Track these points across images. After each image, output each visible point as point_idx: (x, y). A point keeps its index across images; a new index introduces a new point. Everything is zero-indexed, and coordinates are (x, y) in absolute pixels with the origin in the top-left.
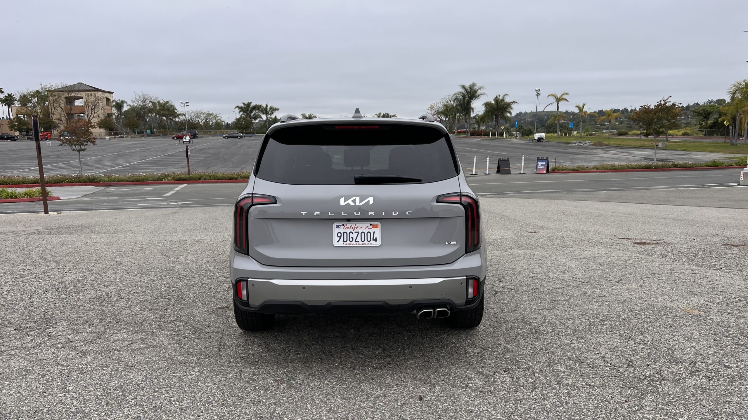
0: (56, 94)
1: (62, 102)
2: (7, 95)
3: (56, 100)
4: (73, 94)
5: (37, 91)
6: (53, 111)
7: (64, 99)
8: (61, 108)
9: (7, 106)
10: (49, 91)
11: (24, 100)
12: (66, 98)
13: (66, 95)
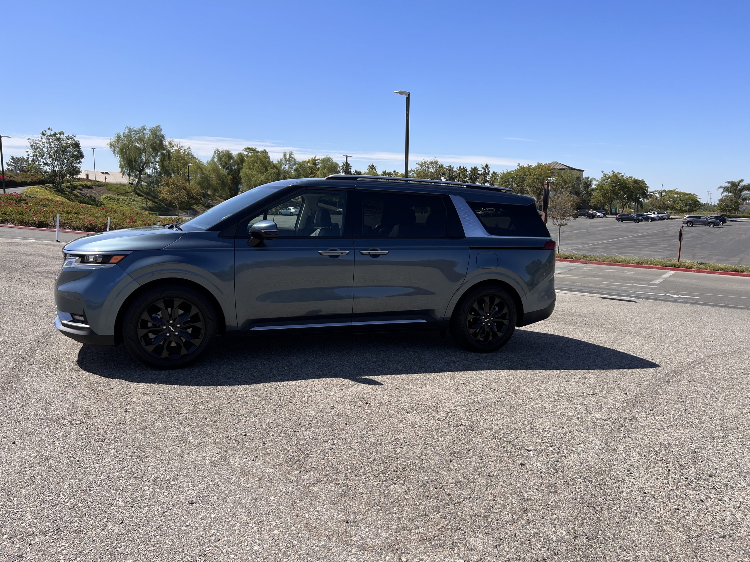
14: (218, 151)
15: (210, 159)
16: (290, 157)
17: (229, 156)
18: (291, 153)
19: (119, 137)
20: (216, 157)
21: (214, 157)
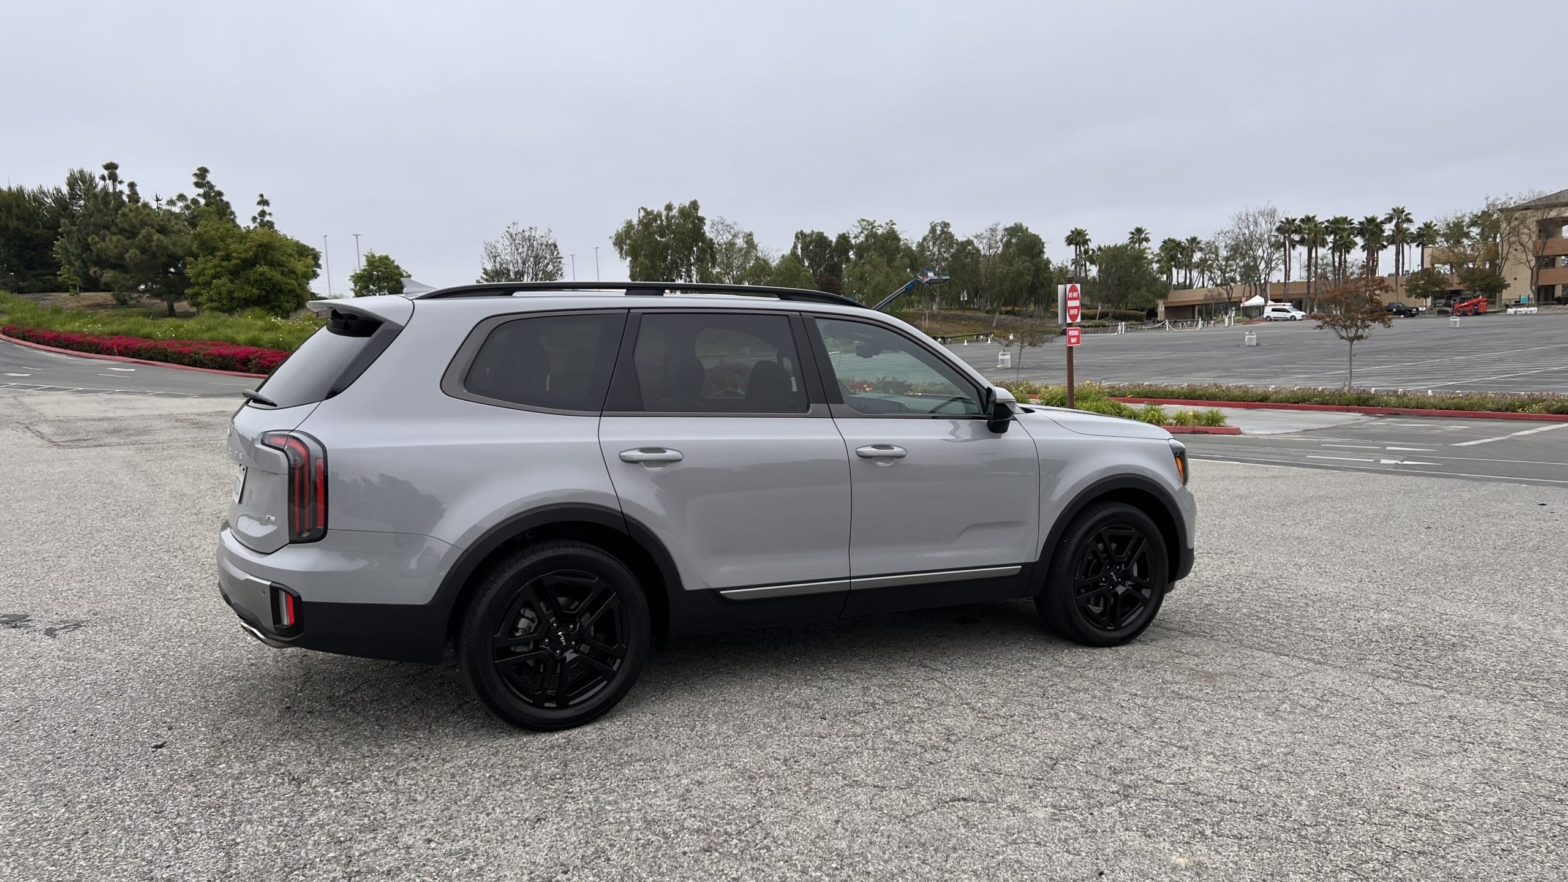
0: (1517, 214)
1: (1526, 231)
2: (1422, 226)
3: (1514, 228)
4: (1553, 214)
5: (1484, 212)
6: (1505, 252)
7: (1534, 227)
8: (1522, 245)
9: (1420, 248)
10: (1501, 210)
11: (1456, 232)
12: (1538, 221)
13: (1539, 215)
14: (802, 232)
15: (787, 251)
16: (943, 232)
17: (820, 240)
18: (946, 225)
19: (629, 226)
20: (799, 246)
21: (795, 247)
